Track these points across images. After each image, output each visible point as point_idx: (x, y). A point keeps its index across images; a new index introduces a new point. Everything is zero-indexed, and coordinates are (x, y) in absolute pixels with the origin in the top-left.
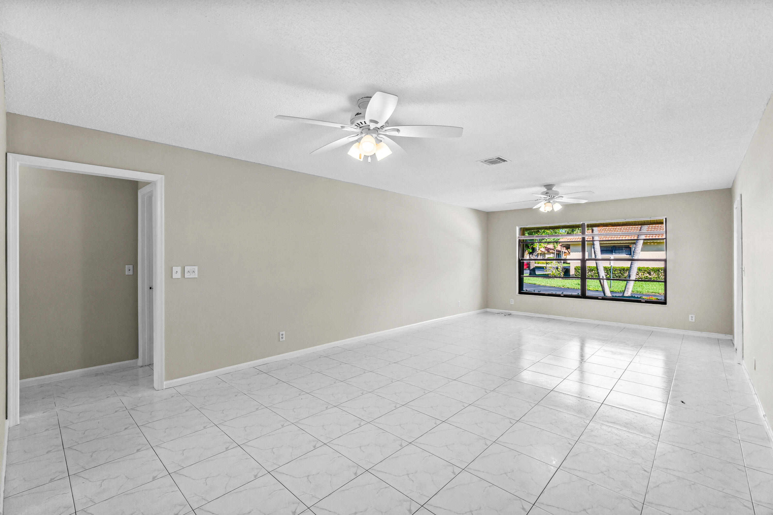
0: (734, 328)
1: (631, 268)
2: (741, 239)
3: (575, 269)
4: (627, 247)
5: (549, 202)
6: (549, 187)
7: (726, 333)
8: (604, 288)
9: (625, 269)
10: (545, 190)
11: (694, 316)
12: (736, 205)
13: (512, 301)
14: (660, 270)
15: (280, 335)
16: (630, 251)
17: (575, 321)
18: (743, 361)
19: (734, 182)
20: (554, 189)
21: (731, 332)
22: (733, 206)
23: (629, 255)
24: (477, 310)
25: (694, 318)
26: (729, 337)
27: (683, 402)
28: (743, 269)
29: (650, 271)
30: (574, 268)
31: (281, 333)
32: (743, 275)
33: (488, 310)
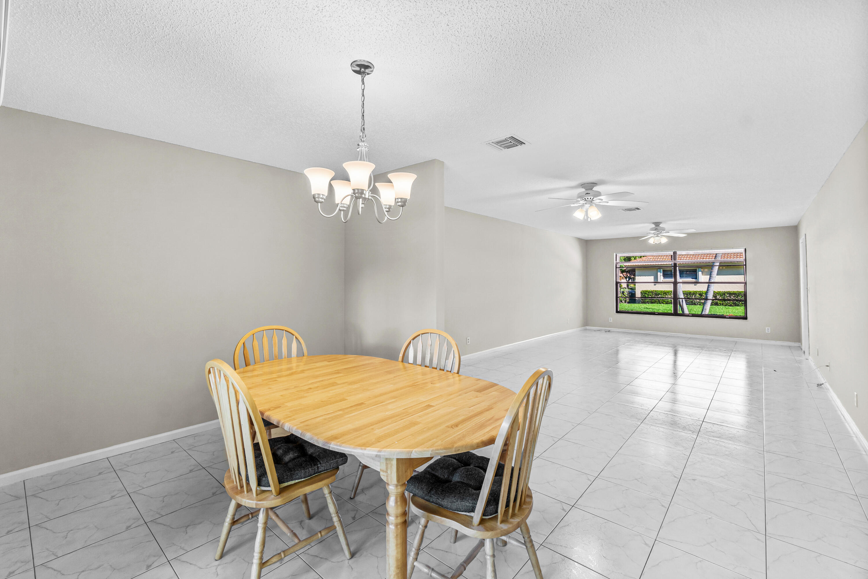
0: (802, 337)
1: (708, 291)
2: (806, 267)
3: (642, 293)
4: (692, 271)
5: (658, 236)
6: (657, 224)
7: (795, 341)
8: (683, 309)
9: (691, 293)
10: (653, 226)
11: (769, 328)
12: (801, 241)
13: (610, 319)
14: (726, 294)
15: (468, 339)
16: (695, 275)
17: (669, 335)
18: (810, 356)
19: (799, 223)
20: (661, 225)
21: (799, 339)
22: (799, 241)
23: (695, 279)
24: (580, 327)
25: (769, 330)
26: (797, 344)
27: (775, 371)
28: (808, 289)
29: (716, 295)
30: (640, 292)
31: (468, 338)
32: (808, 293)
33: (588, 327)
